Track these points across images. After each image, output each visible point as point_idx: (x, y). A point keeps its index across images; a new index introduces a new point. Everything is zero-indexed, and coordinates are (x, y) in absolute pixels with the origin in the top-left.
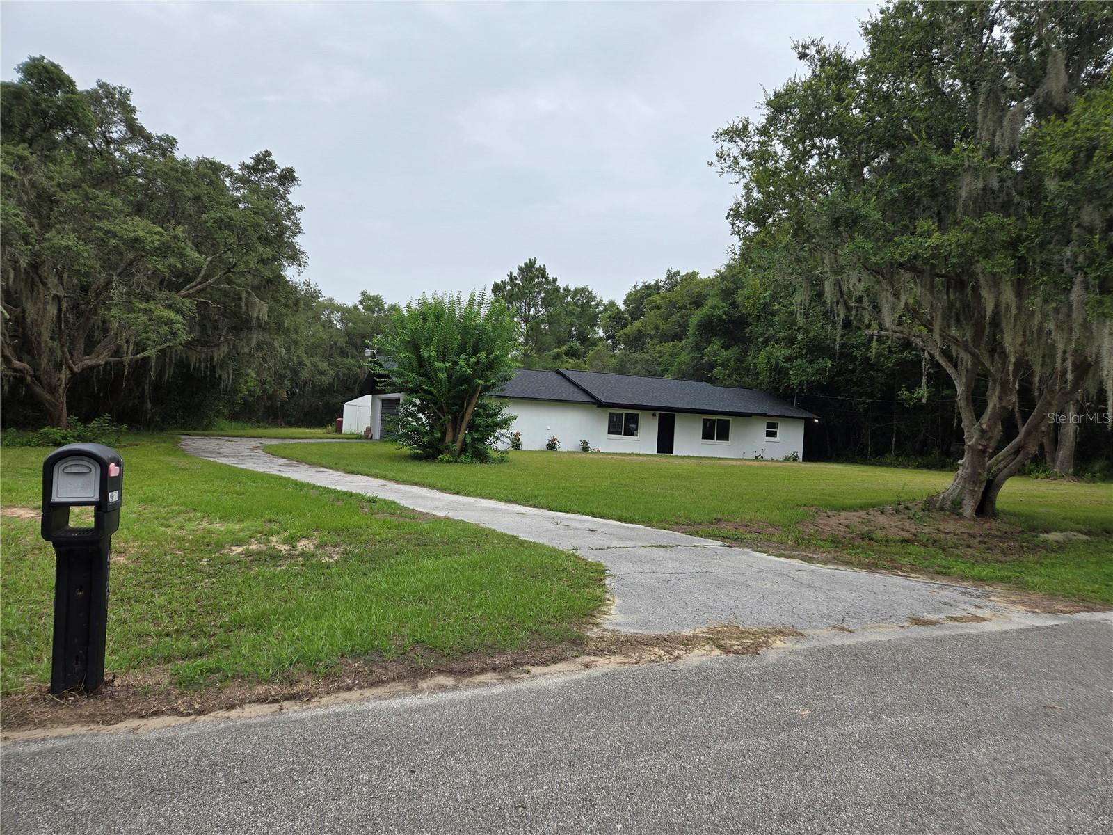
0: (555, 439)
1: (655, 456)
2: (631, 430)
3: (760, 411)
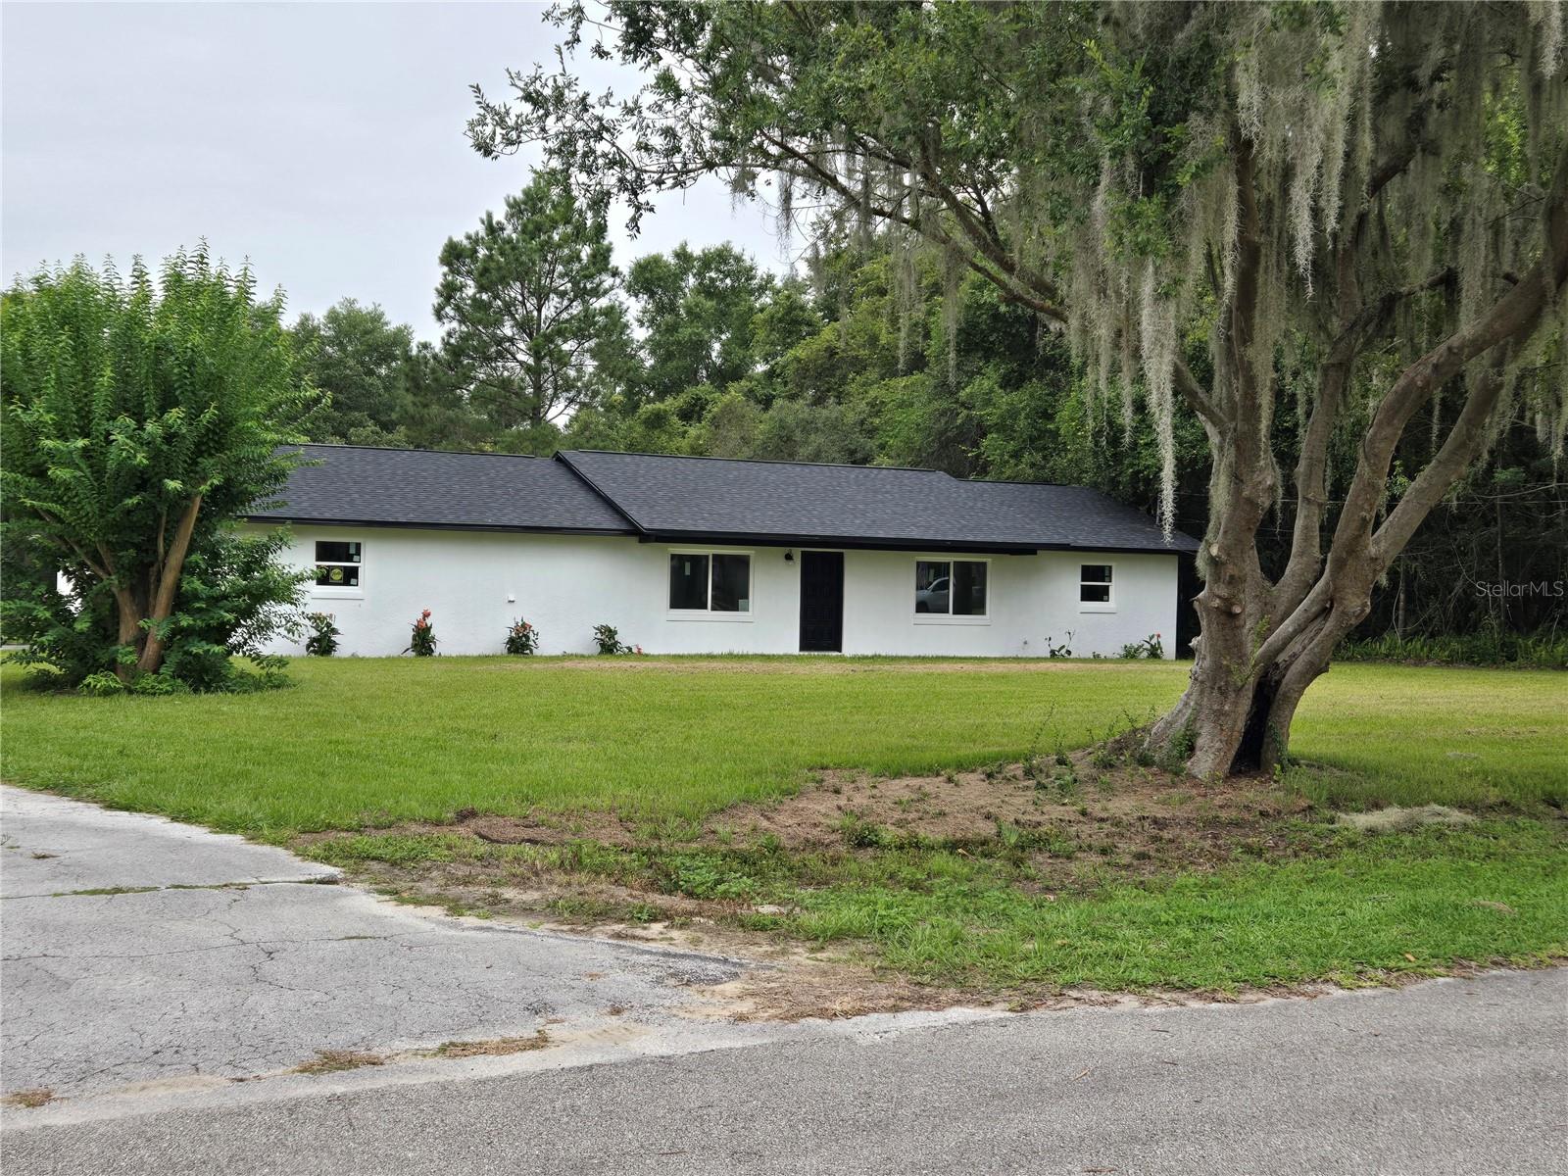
0: (524, 626)
1: (797, 658)
2: (731, 596)
3: (1056, 539)
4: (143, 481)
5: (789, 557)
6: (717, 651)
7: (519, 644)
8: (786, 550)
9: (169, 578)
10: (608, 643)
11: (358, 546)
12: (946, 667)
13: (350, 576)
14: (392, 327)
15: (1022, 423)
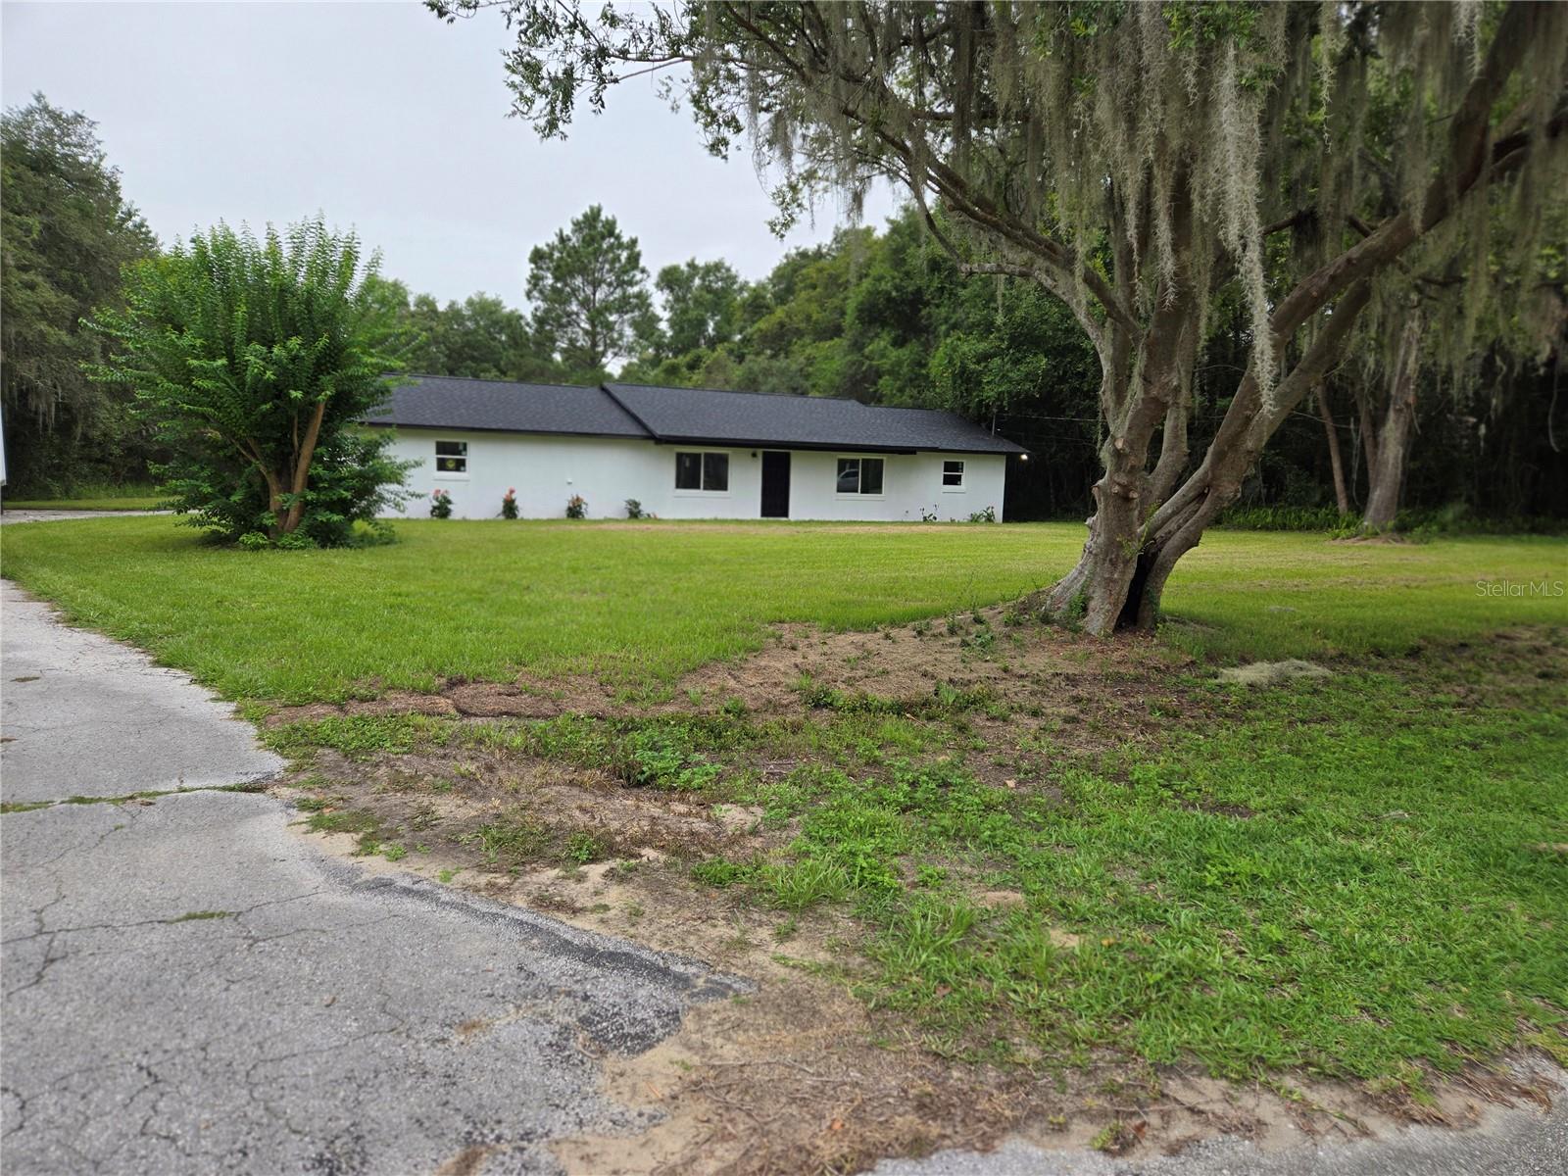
0: (579, 499)
1: (759, 522)
2: (718, 482)
3: (929, 444)
4: (277, 391)
5: (754, 455)
6: (707, 517)
7: (575, 512)
8: (751, 450)
9: (303, 464)
10: (634, 512)
11: (465, 445)
12: (858, 529)
13: (460, 465)
14: (508, 310)
15: (905, 369)
